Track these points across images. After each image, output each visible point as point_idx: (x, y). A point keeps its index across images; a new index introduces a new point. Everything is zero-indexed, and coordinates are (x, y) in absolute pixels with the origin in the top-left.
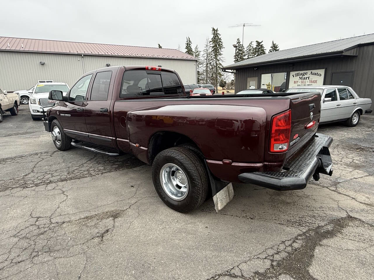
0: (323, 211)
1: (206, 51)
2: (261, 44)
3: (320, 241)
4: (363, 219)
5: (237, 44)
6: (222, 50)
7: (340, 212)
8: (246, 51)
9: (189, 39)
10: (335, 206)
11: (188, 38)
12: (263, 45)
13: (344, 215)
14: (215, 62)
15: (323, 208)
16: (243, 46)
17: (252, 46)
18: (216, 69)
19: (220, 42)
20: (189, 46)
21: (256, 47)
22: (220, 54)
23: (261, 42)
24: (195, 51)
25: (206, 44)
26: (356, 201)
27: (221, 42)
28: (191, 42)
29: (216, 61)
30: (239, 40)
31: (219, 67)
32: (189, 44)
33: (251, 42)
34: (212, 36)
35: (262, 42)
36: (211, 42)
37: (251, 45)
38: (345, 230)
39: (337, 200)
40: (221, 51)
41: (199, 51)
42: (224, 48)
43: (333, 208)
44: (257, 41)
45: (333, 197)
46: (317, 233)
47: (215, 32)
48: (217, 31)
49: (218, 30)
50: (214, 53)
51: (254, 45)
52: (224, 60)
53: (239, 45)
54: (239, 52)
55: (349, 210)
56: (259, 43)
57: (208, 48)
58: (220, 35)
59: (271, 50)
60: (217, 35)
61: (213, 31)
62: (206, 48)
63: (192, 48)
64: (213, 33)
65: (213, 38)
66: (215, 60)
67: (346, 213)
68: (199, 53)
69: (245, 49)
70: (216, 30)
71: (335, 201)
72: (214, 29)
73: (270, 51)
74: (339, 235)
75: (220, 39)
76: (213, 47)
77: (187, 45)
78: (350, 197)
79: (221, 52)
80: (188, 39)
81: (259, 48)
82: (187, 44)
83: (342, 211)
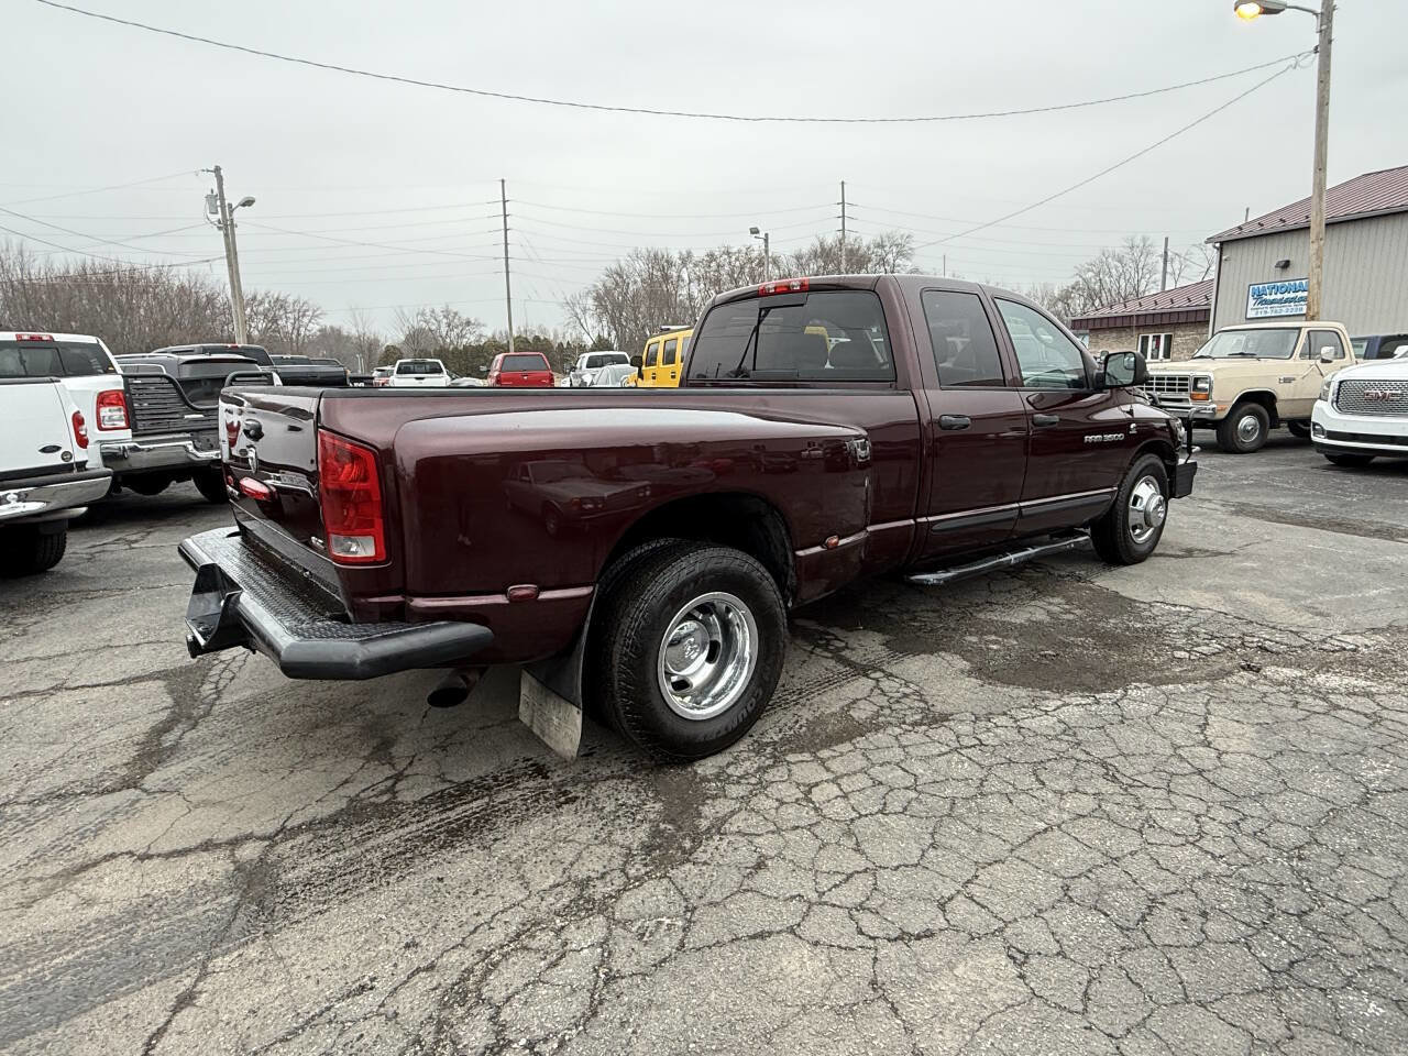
0: (211, 757)
3: (173, 713)
4: (92, 802)
7: (165, 780)
10: (191, 788)
13: (152, 780)
15: (218, 764)
26: (131, 853)
38: (133, 752)
39: (199, 810)
43: (191, 778)
45: (220, 814)
46: (189, 718)
55: (142, 802)
67: (146, 786)
71: (205, 803)
74: (142, 738)
78: (159, 855)
83: (161, 785)
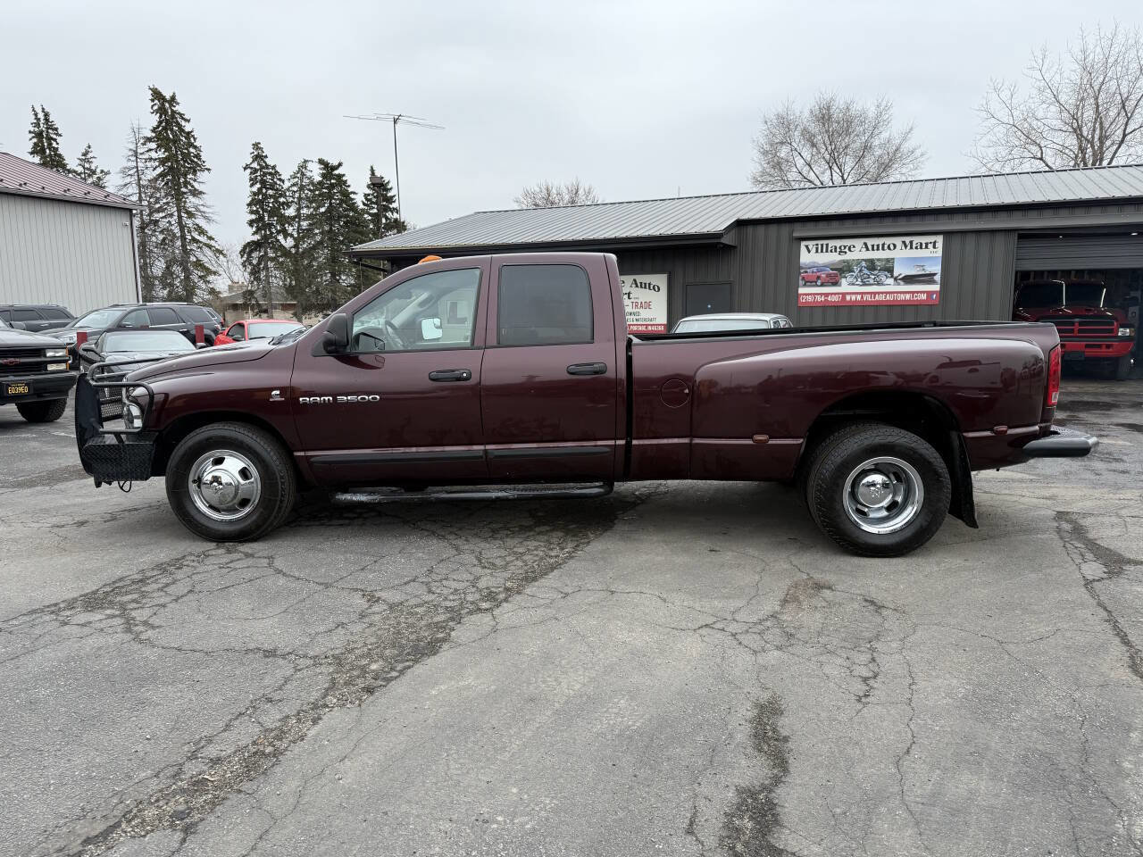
1: (131, 172)
2: (336, 172)
5: (253, 161)
6: (202, 176)
8: (288, 190)
9: (46, 115)
11: (39, 110)
12: (344, 175)
14: (174, 220)
16: (277, 172)
17: (308, 174)
18: (184, 246)
19: (192, 145)
20: (50, 144)
21: (321, 179)
22: (196, 193)
23: (336, 163)
24: (80, 169)
25: (133, 147)
27: (195, 147)
28: (56, 129)
29: (180, 217)
30: (261, 149)
31: (194, 240)
32: (50, 139)
33: (306, 161)
34: (154, 120)
35: (340, 165)
36: (149, 140)
37: (303, 170)
40: (195, 180)
41: (98, 171)
42: (209, 170)
44: (321, 161)
47: (164, 105)
48: (171, 105)
49: (178, 98)
50: (166, 184)
51: (316, 173)
52: (214, 217)
53: (262, 168)
54: (264, 191)
56: (328, 169)
57: (140, 164)
58: (188, 121)
59: (369, 195)
60: (173, 116)
61: (156, 102)
62: (134, 164)
63: (60, 151)
64: (156, 108)
65: (158, 127)
66: (176, 214)
68: (99, 178)
69: (287, 185)
70: (168, 98)
72: (157, 95)
73: (367, 199)
75: (189, 133)
76: (163, 162)
77: (35, 140)
79: (196, 185)
80: (41, 116)
81: (332, 186)
82: (39, 135)
